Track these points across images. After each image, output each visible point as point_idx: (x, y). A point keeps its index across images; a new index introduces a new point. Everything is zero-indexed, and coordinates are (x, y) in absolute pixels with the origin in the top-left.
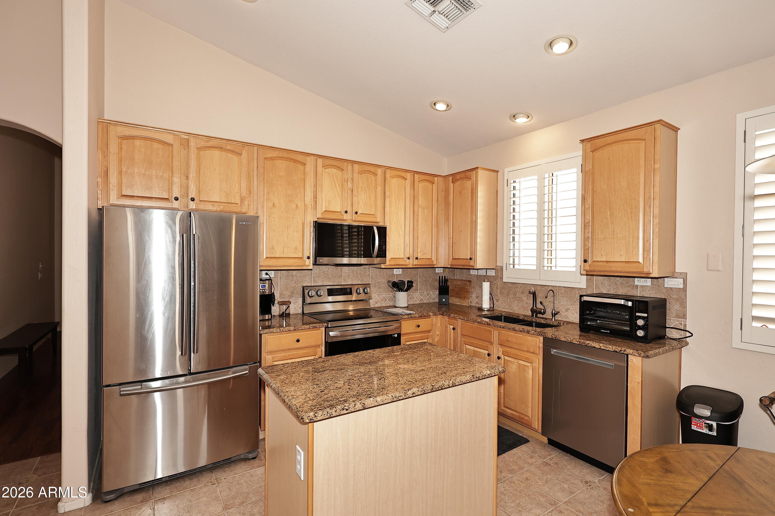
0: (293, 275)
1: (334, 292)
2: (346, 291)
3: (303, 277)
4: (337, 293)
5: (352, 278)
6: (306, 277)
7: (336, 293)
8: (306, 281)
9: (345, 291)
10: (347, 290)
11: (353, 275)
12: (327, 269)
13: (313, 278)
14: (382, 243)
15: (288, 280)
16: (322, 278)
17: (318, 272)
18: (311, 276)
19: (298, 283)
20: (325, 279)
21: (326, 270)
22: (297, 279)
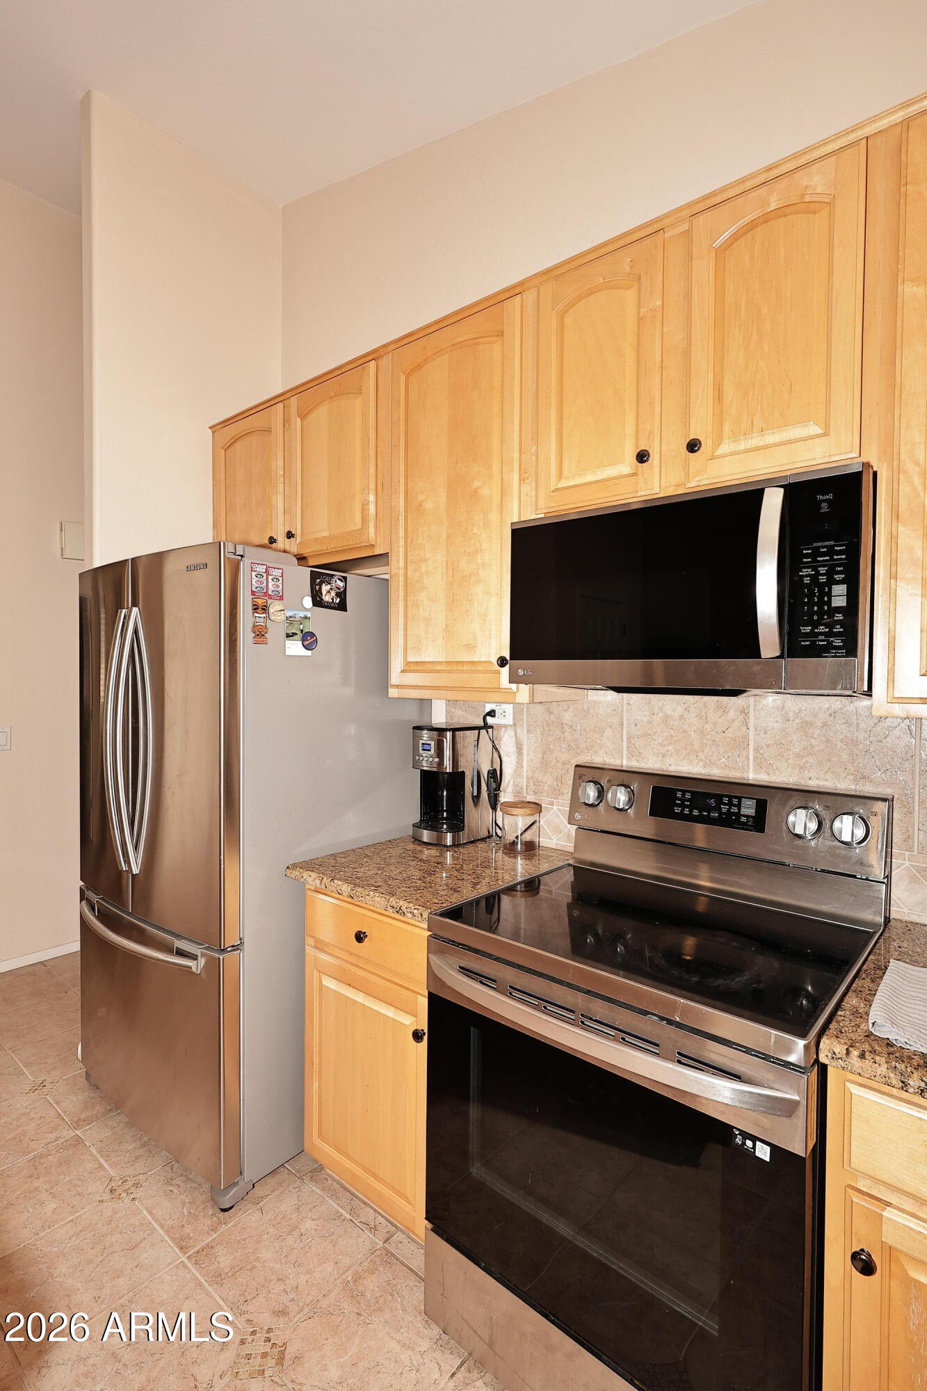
0: (562, 724)
1: (678, 805)
2: (735, 810)
3: (595, 731)
4: (691, 811)
5: (798, 756)
6: (604, 732)
7: (687, 811)
8: (601, 746)
9: (729, 810)
10: (739, 806)
11: (804, 743)
12: (680, 710)
13: (625, 739)
14: (823, 570)
15: (550, 739)
16: (660, 740)
17: (645, 719)
18: (619, 729)
19: (578, 751)
20: (670, 748)
21: (677, 714)
22: (576, 736)
